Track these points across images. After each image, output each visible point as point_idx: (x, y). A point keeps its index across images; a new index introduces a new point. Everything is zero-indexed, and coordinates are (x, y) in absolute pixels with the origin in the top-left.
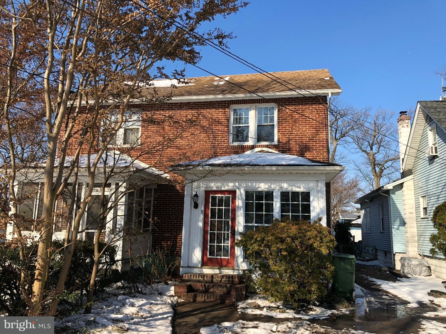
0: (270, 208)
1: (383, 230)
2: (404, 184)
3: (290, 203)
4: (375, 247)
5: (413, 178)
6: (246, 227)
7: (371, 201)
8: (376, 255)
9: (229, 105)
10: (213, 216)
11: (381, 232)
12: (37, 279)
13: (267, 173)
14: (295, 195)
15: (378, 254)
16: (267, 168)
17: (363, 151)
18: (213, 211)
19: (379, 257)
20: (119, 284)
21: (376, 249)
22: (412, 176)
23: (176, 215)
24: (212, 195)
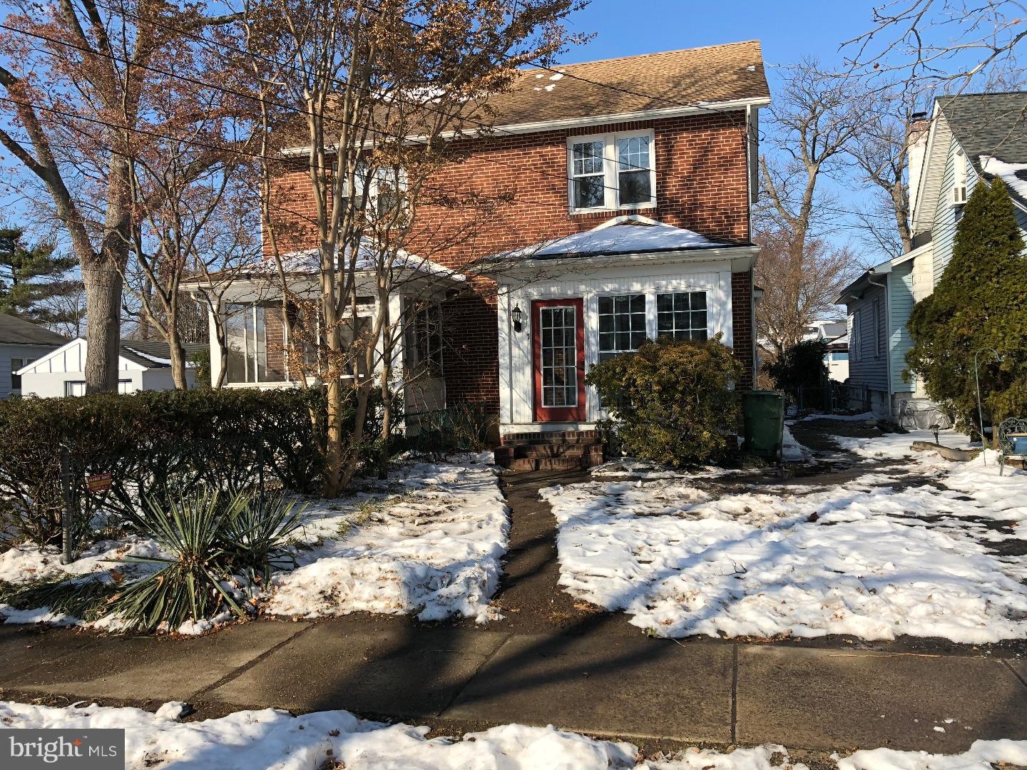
0: (640, 322)
1: (879, 353)
2: (915, 262)
3: (674, 312)
4: (867, 387)
5: (932, 248)
6: (601, 357)
7: (861, 297)
8: (869, 402)
9: (565, 138)
10: (547, 342)
11: (876, 357)
12: (332, 427)
13: (635, 265)
14: (681, 298)
15: (873, 399)
16: (634, 256)
17: (881, 182)
18: (547, 333)
19: (873, 406)
20: (407, 453)
21: (869, 391)
22: (931, 243)
23: (483, 345)
24: (545, 308)
